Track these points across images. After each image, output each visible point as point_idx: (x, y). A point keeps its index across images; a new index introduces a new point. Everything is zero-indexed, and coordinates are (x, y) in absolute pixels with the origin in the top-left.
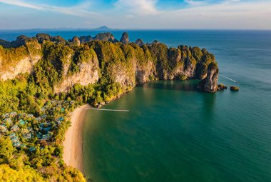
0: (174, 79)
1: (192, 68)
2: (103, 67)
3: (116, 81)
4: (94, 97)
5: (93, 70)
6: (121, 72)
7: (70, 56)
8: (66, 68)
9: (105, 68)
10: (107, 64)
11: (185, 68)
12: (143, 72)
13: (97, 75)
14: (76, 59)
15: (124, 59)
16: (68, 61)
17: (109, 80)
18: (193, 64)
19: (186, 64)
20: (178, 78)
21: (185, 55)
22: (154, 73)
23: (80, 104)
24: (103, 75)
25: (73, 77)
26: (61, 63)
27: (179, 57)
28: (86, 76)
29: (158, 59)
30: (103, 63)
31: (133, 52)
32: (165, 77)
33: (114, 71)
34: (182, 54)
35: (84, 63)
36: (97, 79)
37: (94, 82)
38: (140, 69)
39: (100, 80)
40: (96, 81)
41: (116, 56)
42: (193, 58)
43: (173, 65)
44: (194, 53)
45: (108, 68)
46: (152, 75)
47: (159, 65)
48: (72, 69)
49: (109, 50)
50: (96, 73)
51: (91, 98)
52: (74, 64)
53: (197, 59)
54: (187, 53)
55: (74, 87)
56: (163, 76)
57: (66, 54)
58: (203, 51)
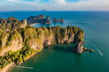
0: (63, 43)
1: (72, 38)
2: (25, 41)
3: (32, 48)
4: (18, 58)
5: (19, 44)
6: (34, 44)
7: (6, 38)
8: (4, 44)
9: (26, 42)
10: (27, 40)
11: (69, 38)
12: (47, 41)
13: (21, 46)
14: (9, 39)
15: (36, 36)
16: (5, 40)
17: (28, 47)
18: (73, 36)
19: (70, 36)
20: (65, 42)
21: (69, 32)
22: (54, 40)
23: (10, 63)
24: (25, 45)
25: (8, 48)
26: (1, 41)
27: (66, 33)
28: (15, 47)
29: (56, 34)
30: (25, 40)
31: (43, 31)
32: (59, 42)
33: (30, 43)
34: (68, 31)
35: (13, 41)
36: (22, 48)
37: (20, 49)
38: (46, 40)
39: (23, 48)
40: (21, 48)
41: (32, 35)
42: (73, 33)
43: (63, 36)
44: (74, 30)
45: (27, 42)
46: (53, 41)
47: (56, 36)
48: (7, 44)
49: (29, 32)
50: (21, 45)
51: (16, 58)
52: (8, 42)
53: (75, 33)
54: (71, 30)
55: (8, 53)
56: (58, 42)
57: (4, 36)
58: (78, 29)
